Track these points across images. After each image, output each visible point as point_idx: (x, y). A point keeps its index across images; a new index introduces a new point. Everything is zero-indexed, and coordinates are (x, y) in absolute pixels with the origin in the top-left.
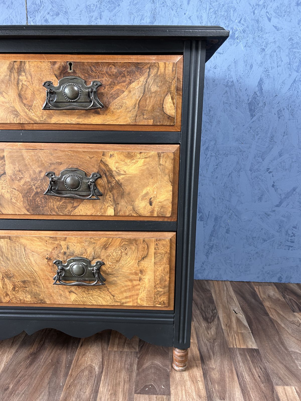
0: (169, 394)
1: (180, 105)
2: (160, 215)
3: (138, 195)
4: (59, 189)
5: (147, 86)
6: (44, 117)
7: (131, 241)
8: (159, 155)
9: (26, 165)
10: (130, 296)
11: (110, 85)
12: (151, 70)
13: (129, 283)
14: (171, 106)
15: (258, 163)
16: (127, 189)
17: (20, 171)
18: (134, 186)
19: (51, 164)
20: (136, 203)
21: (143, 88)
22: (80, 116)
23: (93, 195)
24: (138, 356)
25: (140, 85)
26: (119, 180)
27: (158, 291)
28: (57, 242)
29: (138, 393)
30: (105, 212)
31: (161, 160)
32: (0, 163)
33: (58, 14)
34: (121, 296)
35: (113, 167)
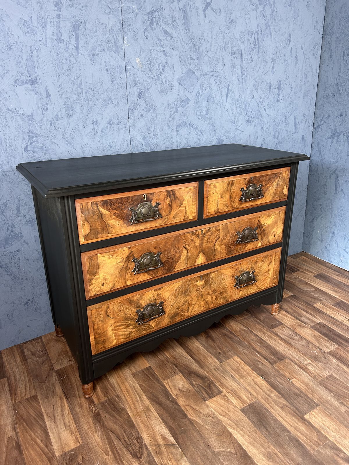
0: (283, 324)
1: (288, 189)
2: (277, 241)
3: (270, 234)
5: (278, 183)
6: (239, 205)
7: (266, 257)
8: (280, 212)
9: (228, 231)
10: (263, 284)
11: (266, 185)
12: (280, 176)
13: (264, 278)
14: (286, 190)
16: (267, 231)
18: (270, 229)
19: (239, 228)
20: (269, 237)
23: (256, 239)
24: (254, 317)
25: (276, 183)
26: (264, 228)
27: (275, 277)
29: (272, 329)
30: (257, 245)
31: (280, 214)
32: (218, 232)
33: (149, 110)
34: (260, 285)
35: (262, 223)
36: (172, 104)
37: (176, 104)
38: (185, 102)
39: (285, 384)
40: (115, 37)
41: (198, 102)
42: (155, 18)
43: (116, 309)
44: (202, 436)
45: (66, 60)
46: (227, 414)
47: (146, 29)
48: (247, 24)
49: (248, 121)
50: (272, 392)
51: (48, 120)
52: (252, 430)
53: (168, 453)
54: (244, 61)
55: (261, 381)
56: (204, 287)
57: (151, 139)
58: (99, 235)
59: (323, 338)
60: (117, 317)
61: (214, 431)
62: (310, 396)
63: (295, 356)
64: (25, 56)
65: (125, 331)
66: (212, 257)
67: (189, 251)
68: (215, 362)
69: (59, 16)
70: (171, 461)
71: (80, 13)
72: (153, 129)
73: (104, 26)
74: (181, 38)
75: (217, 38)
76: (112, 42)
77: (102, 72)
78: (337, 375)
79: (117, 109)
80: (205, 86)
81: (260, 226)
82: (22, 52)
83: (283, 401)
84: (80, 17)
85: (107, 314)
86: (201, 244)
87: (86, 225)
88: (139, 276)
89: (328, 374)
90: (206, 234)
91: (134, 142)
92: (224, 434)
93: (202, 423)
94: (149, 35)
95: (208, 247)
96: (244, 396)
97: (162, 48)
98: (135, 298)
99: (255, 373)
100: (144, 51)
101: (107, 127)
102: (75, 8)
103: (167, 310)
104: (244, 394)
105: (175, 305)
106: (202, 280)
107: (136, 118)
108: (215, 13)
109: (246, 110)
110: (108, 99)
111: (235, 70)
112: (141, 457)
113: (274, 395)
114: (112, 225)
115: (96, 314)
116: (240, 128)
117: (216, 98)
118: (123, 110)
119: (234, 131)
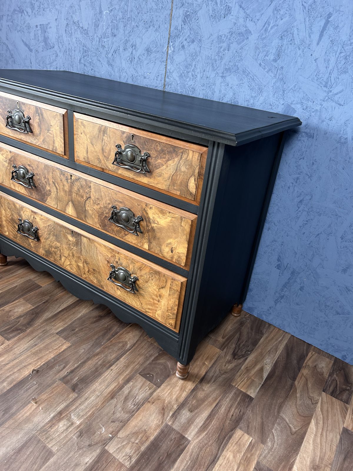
0: (159, 387)
2: (178, 262)
3: (164, 242)
4: (118, 219)
5: (179, 165)
7: (156, 272)
8: (181, 218)
9: (102, 196)
10: (151, 309)
11: (155, 157)
12: (183, 154)
13: (152, 300)
14: (193, 186)
16: (158, 235)
18: (163, 234)
19: (115, 201)
20: (163, 247)
21: (176, 166)
22: (134, 174)
23: (135, 231)
24: (160, 353)
25: (174, 163)
26: (153, 227)
27: (169, 314)
28: (114, 253)
29: (140, 375)
30: (143, 245)
31: (183, 223)
32: (89, 189)
33: (193, 41)
34: (146, 306)
35: (151, 216)
36: (223, 36)
37: (229, 37)
38: (243, 35)
39: (25, 396)
41: (263, 39)
43: (6, 204)
50: (11, 383)
51: (97, 36)
56: (74, 246)
57: (188, 80)
60: (7, 212)
65: (13, 230)
66: (83, 216)
67: (58, 191)
68: (57, 329)
72: (193, 66)
78: (55, 463)
79: (158, 34)
80: (282, 12)
81: (146, 218)
85: (1, 203)
86: (71, 192)
89: (54, 449)
90: (76, 183)
95: (78, 200)
98: (18, 205)
99: (42, 364)
101: (144, 54)
103: (42, 240)
105: (48, 241)
106: (73, 236)
107: (176, 49)
110: (150, 20)
113: (6, 386)
116: (336, 98)
117: (298, 34)
118: (163, 37)
119: (321, 100)
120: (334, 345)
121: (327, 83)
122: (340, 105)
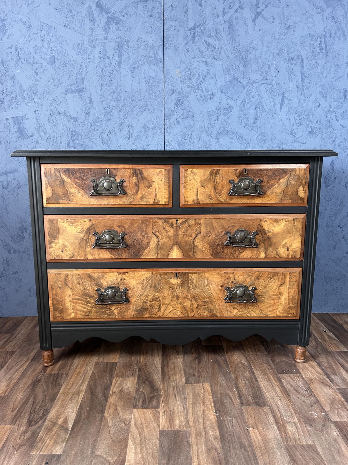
0: (300, 373)
1: (307, 192)
2: (293, 257)
3: (280, 245)
4: (233, 242)
5: (289, 181)
6: (227, 200)
7: (274, 274)
8: (294, 220)
9: (213, 228)
10: (272, 310)
11: (268, 181)
12: (292, 172)
13: (272, 301)
14: (302, 192)
15: (332, 221)
16: (274, 241)
17: (209, 231)
18: (278, 239)
19: (229, 227)
20: (279, 249)
21: (287, 182)
22: (248, 199)
23: (254, 245)
24: (269, 356)
25: (285, 181)
26: (269, 236)
27: (290, 306)
28: (228, 275)
29: (280, 374)
30: (259, 255)
31: (295, 223)
32: (198, 226)
33: (187, 118)
34: (266, 310)
35: (266, 228)
36: (212, 111)
37: (216, 112)
38: (227, 110)
39: (238, 430)
40: (155, 52)
41: (243, 111)
42: (198, 32)
43: (75, 280)
44: (98, 435)
45: (109, 73)
46: (143, 428)
47: (187, 43)
48: (310, 28)
49: (311, 132)
50: (213, 429)
51: (89, 122)
52: (151, 454)
53: (55, 433)
54: (306, 66)
55: (212, 416)
56: (180, 288)
57: (186, 145)
58: (61, 201)
59: (343, 405)
60: (76, 289)
61: (114, 435)
62: (258, 453)
63: (282, 408)
64: (76, 71)
65: (84, 308)
66: (191, 254)
67: (160, 240)
68: (181, 381)
69: (106, 38)
70: (51, 440)
71: (124, 34)
72: (190, 135)
73: (145, 43)
74: (225, 48)
75: (270, 46)
76: (152, 56)
77: (141, 83)
78: (323, 449)
79: (153, 115)
80: (253, 94)
81: (261, 231)
82: (74, 68)
83: (217, 444)
84: (124, 38)
85: (65, 283)
86: (176, 235)
87: (48, 188)
88: (100, 253)
89: (310, 442)
90: (182, 225)
91: (168, 147)
92: (119, 444)
93: (110, 424)
94: (190, 48)
95: (185, 241)
96: (178, 420)
97: (203, 59)
98: (96, 275)
99: (213, 405)
100: (184, 63)
101: (141, 131)
102: (121, 31)
103: (133, 300)
104: (179, 419)
105: (142, 297)
106: (178, 278)
107: (172, 124)
108: (267, 21)
109: (308, 119)
110: (145, 106)
111: (293, 76)
112: (32, 426)
113: (213, 434)
114: (73, 194)
115: (55, 279)
116: (299, 140)
117: (266, 106)
118: (159, 116)
119: (291, 143)
120: (342, 304)
121: (291, 132)
122: (303, 144)
